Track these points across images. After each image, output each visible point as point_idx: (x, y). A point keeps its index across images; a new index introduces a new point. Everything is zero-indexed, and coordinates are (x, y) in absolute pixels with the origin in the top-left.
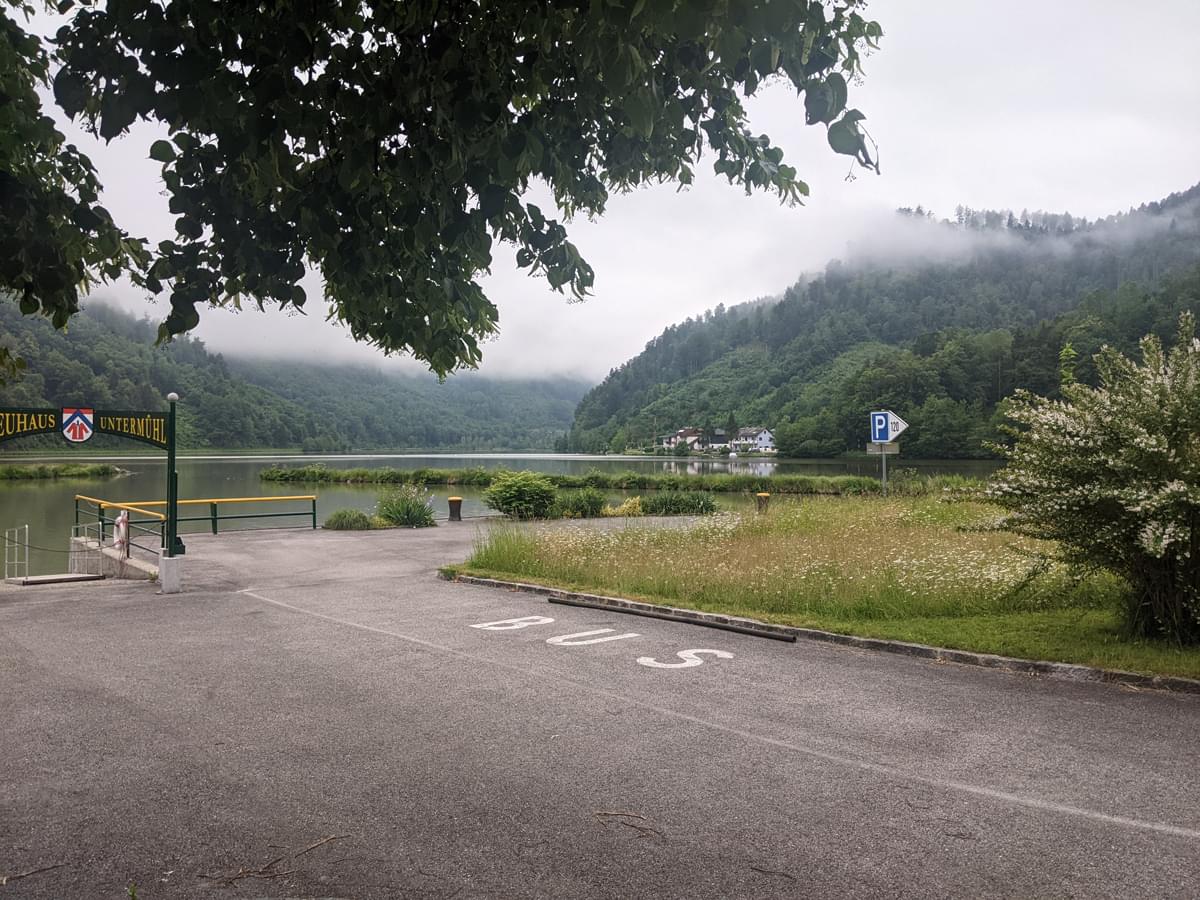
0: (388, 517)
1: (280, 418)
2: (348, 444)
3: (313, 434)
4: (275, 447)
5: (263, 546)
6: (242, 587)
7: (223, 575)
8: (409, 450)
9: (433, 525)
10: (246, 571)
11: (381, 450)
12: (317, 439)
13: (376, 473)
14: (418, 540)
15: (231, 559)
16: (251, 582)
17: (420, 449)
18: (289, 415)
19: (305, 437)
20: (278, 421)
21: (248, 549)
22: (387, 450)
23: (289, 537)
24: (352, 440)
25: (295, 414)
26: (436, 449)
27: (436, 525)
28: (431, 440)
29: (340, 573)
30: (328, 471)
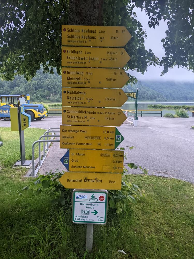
0: (178, 115)
1: (152, 94)
2: (166, 100)
3: (159, 97)
4: (150, 100)
5: (151, 120)
6: (149, 127)
7: (145, 124)
8: (180, 101)
9: (188, 117)
10: (149, 124)
11: (174, 101)
12: (159, 98)
13: (173, 106)
14: (185, 121)
15: (145, 122)
16: (150, 126)
17: (183, 101)
18: (154, 93)
19: (157, 98)
20: (151, 95)
21: (148, 120)
22: (175, 101)
23: (156, 118)
24: (167, 99)
25: (155, 93)
26: (187, 101)
27: (189, 118)
28: (186, 99)
29: (168, 126)
30: (162, 106)
